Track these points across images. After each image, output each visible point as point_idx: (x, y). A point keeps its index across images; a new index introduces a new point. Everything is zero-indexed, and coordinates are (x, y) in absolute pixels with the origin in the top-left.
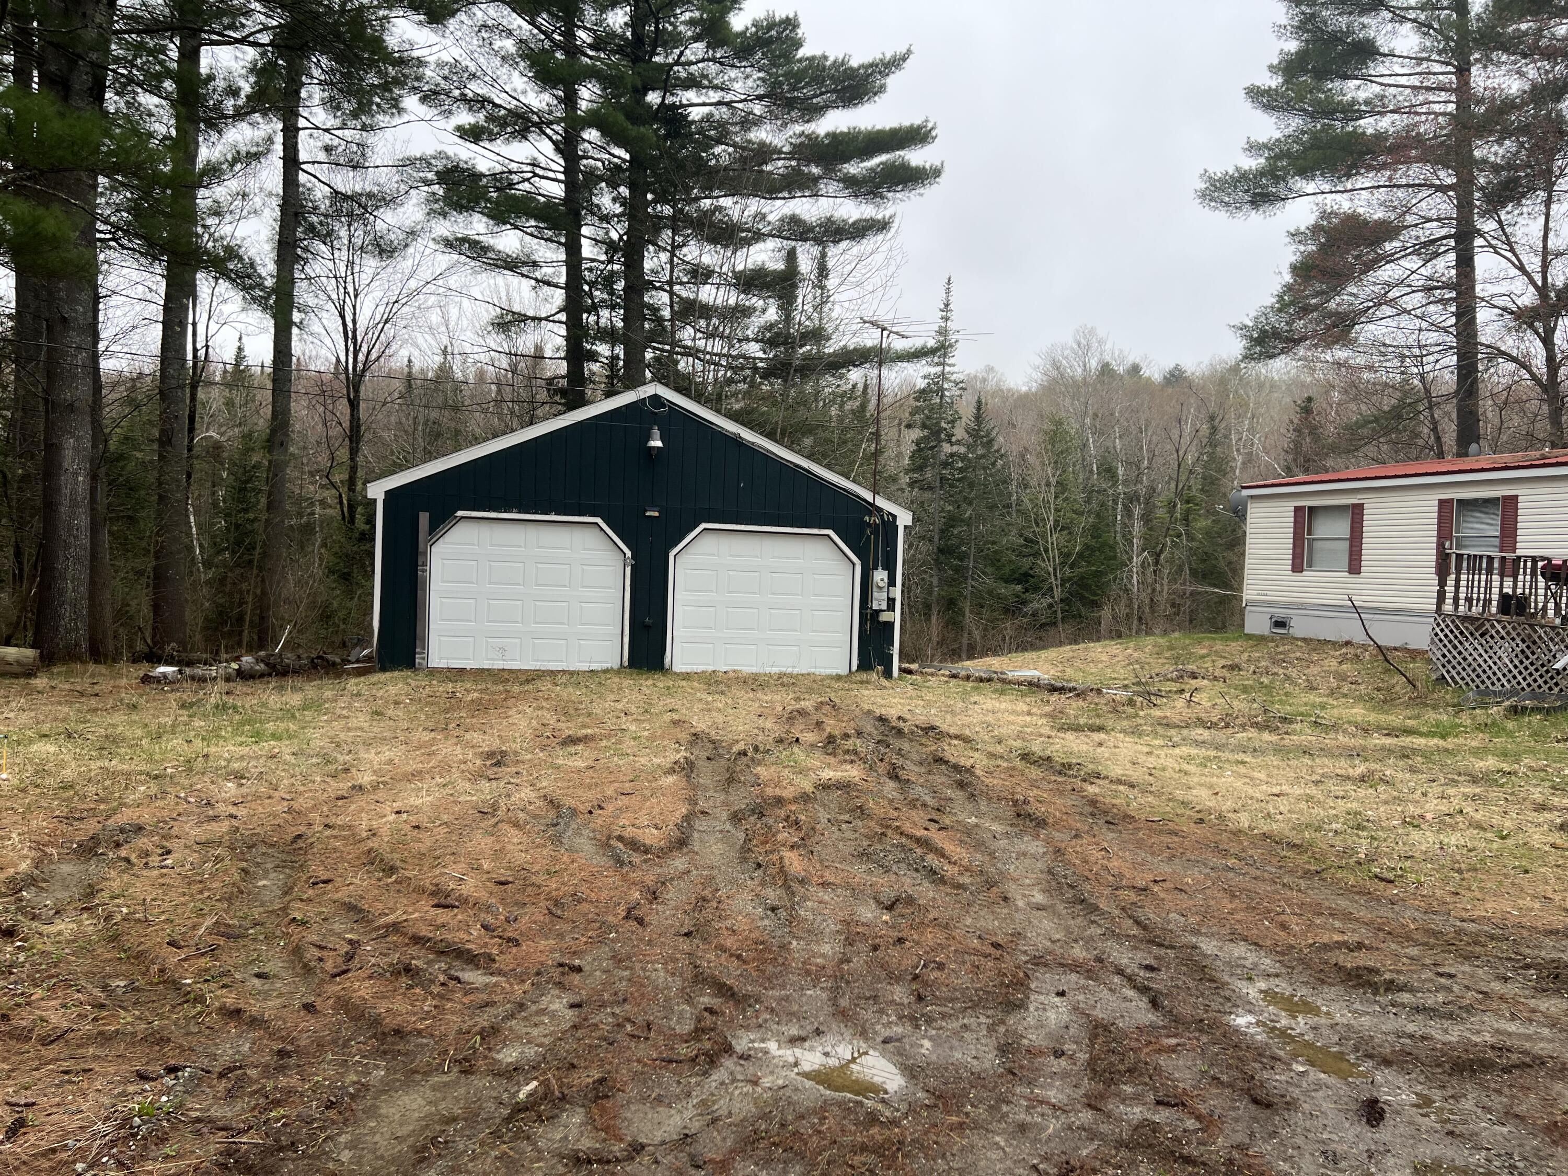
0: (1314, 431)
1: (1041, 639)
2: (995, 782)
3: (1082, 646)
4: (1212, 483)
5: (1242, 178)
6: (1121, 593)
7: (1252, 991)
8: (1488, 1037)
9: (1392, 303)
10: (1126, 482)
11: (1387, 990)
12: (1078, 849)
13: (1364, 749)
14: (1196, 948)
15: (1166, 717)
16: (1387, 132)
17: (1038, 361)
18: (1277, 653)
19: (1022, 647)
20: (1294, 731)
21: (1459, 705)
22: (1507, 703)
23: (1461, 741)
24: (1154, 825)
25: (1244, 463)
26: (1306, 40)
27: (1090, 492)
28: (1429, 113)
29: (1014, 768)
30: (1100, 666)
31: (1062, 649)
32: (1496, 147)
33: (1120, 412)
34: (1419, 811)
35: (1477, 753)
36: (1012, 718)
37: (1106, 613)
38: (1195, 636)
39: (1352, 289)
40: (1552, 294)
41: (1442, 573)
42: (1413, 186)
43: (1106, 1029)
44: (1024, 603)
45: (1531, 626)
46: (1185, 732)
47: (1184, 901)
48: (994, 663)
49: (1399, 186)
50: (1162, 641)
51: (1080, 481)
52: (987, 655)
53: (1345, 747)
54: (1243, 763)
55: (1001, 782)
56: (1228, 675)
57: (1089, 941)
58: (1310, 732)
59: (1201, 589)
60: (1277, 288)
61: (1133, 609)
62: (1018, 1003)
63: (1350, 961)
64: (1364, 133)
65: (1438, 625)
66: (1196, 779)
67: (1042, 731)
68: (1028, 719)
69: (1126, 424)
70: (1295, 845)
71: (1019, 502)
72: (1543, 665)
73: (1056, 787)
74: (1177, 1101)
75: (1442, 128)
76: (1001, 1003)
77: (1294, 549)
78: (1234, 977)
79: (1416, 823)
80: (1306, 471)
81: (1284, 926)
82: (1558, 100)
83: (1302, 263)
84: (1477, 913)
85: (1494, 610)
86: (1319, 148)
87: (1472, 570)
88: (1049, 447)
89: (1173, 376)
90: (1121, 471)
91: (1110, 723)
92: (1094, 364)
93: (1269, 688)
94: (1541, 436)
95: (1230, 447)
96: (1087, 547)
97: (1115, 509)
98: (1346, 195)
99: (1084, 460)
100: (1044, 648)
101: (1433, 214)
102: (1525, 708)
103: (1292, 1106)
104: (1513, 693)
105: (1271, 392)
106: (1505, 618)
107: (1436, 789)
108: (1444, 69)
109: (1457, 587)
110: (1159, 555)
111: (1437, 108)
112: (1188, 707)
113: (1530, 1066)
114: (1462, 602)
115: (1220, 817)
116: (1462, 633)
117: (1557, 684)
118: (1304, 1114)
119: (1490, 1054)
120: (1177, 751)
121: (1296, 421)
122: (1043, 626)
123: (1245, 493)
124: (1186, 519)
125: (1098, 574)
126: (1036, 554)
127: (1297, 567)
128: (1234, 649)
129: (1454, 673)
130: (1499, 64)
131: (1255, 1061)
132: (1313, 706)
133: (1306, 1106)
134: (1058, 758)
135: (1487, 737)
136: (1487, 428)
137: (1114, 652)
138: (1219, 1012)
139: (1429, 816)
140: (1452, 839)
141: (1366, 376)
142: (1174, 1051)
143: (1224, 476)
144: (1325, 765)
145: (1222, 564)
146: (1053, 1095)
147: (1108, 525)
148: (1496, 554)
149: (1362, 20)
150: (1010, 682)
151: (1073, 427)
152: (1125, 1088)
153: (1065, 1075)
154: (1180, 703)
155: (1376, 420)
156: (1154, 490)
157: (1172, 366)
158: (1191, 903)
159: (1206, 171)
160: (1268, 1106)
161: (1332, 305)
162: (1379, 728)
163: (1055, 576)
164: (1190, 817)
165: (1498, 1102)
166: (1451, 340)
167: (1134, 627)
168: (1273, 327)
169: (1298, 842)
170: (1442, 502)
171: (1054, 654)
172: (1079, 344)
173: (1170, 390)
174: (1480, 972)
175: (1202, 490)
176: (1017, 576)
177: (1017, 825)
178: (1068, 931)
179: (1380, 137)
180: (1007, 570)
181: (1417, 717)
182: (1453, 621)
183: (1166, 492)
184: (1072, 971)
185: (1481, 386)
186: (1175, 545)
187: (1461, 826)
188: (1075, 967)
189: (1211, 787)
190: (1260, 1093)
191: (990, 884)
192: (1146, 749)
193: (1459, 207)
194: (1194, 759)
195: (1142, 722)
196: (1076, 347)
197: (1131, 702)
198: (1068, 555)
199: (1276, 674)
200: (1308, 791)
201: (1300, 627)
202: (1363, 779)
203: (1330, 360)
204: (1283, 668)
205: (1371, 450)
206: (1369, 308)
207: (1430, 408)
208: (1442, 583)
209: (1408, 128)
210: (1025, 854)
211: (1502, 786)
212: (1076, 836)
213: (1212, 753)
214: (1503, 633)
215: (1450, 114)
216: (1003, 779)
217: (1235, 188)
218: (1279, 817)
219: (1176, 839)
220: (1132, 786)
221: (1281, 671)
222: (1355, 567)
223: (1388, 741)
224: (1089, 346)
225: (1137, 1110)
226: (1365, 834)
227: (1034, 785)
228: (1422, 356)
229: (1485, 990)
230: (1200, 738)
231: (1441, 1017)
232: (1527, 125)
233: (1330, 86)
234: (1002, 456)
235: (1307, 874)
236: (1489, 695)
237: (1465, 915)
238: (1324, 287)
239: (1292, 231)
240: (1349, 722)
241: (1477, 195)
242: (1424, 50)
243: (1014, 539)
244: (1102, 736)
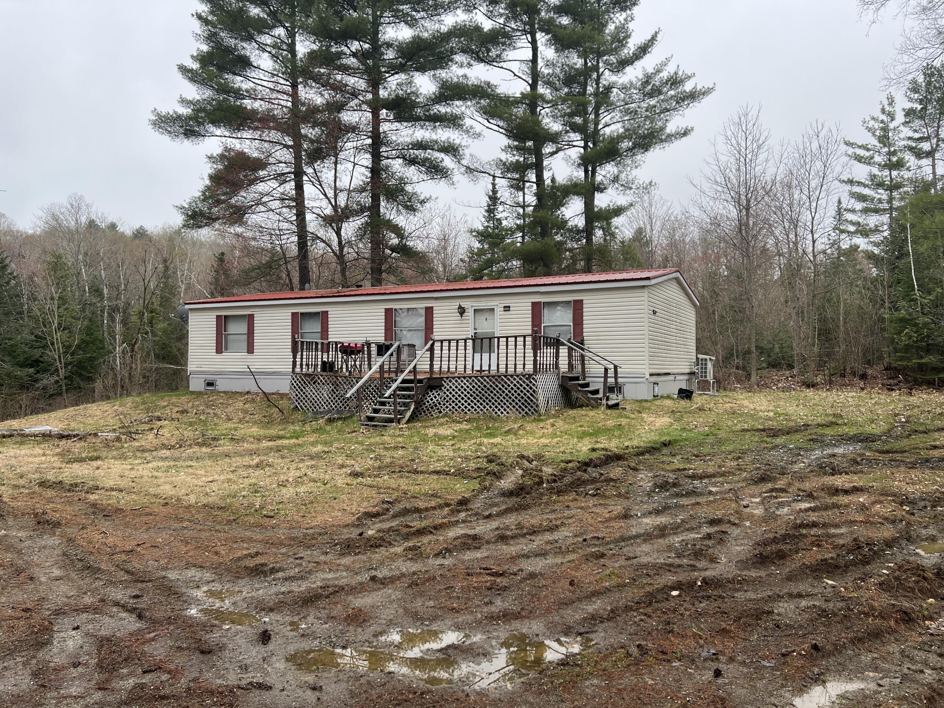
0: (226, 272)
1: (50, 405)
2: (19, 504)
3: (81, 407)
4: (167, 301)
5: (177, 119)
6: (109, 371)
7: (199, 594)
8: (319, 584)
9: (264, 204)
10: (109, 299)
11: (271, 573)
12: (84, 536)
13: (258, 449)
14: (165, 577)
15: (142, 446)
16: (258, 110)
17: (41, 214)
18: (209, 401)
19: (35, 411)
20: (220, 444)
21: (304, 420)
22: (326, 417)
23: (306, 439)
24: (136, 512)
25: (186, 289)
26: (212, 47)
27: (84, 305)
28: (278, 104)
29: (34, 493)
30: (95, 418)
31: (67, 410)
32: (311, 130)
33: (104, 253)
34: (285, 478)
35: (314, 444)
36: (30, 459)
37: (98, 385)
38: (159, 395)
39: (243, 193)
40: (340, 210)
41: (294, 351)
42: (272, 142)
43: (108, 640)
44: (36, 381)
45: (336, 377)
46: (155, 453)
47: (157, 553)
48: (15, 424)
49: (265, 141)
50: (138, 399)
51: (76, 297)
52: (7, 420)
53: (248, 450)
54: (191, 466)
55: (24, 503)
56: (180, 417)
57: (94, 592)
58: (228, 444)
59: (162, 366)
60: (202, 187)
61: (117, 381)
62: (45, 641)
63: (251, 563)
64: (246, 108)
65: (293, 379)
66: (162, 480)
67: (55, 465)
68: (43, 458)
69: (108, 261)
70: (222, 508)
71: (30, 310)
72: (341, 396)
73: (67, 499)
74: (156, 667)
75: (285, 114)
76: (33, 645)
77: (217, 340)
78: (189, 589)
79: (284, 484)
80: (222, 295)
81: (217, 553)
82: (339, 112)
83: (215, 175)
84: (313, 524)
85: (319, 370)
86: (222, 111)
87: (308, 349)
88: (52, 273)
89: (139, 233)
90: (106, 291)
91: (104, 454)
92: (83, 220)
93: (205, 422)
94: (338, 282)
95: (177, 279)
96: (83, 341)
97: (102, 316)
98: (237, 140)
99: (78, 283)
100: (53, 411)
101: (282, 159)
102: (334, 418)
103: (222, 648)
104: (329, 411)
105: (200, 248)
106: (324, 373)
107: (294, 465)
108: (284, 82)
109: (302, 359)
110: (134, 346)
111: (283, 103)
112: (156, 438)
113: (338, 592)
114: (304, 366)
115: (179, 500)
116: (305, 383)
117: (348, 405)
118: (229, 650)
119: (320, 591)
120: (150, 465)
121: (215, 266)
122: (51, 396)
123: (187, 307)
124: (151, 323)
125: (92, 359)
126: (45, 347)
127: (219, 351)
128: (183, 401)
129: (301, 404)
130: (311, 87)
131: (202, 630)
132: (231, 429)
133: (230, 646)
134: (68, 481)
135: (318, 435)
136: (313, 276)
137: (105, 409)
138: (180, 610)
139: (290, 480)
140: (302, 489)
141: (253, 243)
142: (153, 640)
143: (174, 296)
144: (237, 461)
145: (175, 350)
146: (74, 691)
147: (98, 326)
148: (319, 341)
149: (242, 44)
150: (27, 436)
151: (70, 261)
152: (122, 671)
153: (82, 675)
154: (151, 436)
155: (259, 268)
156: (129, 305)
157: (138, 226)
158: (161, 552)
159: (155, 110)
160: (210, 652)
161: (233, 201)
162: (265, 437)
163: (60, 361)
164: (159, 503)
165: (323, 614)
166: (294, 228)
167: (119, 392)
168: (200, 210)
169: (223, 505)
170: (293, 314)
171: (61, 414)
172: (72, 205)
173: (137, 242)
174: (315, 552)
175: (160, 305)
176: (29, 362)
177: (37, 530)
178: (79, 588)
179: (254, 112)
180: (22, 358)
181: (284, 429)
182: (300, 377)
183: (136, 306)
184: (83, 612)
185: (310, 254)
186: (144, 339)
187: (306, 482)
188: (85, 609)
189: (172, 483)
190: (205, 647)
191: (19, 572)
192: (129, 467)
193: (295, 158)
194: (161, 468)
195: (126, 450)
196: (69, 207)
197: (118, 439)
198: (69, 347)
199: (209, 413)
200: (228, 477)
201: (222, 385)
202: (257, 466)
203: (233, 232)
204: (213, 409)
205: (256, 284)
206: (253, 206)
207: (286, 263)
208: (295, 357)
209: (270, 110)
210: (45, 547)
211: (324, 459)
212: (82, 528)
213: (172, 463)
214: (324, 381)
215: (289, 107)
216: (26, 501)
217: (174, 123)
218: (213, 494)
219: (151, 517)
220: (121, 491)
221: (211, 411)
222: (250, 350)
223: (271, 444)
224: (79, 209)
225: (131, 681)
226: (259, 494)
227: (50, 501)
228: (281, 235)
229: (317, 560)
230: (164, 456)
231: (297, 580)
232: (325, 122)
233: (227, 77)
234: (14, 277)
235: (229, 522)
236: (318, 414)
237: (308, 526)
238: (228, 190)
239: (209, 155)
240: (250, 436)
241: (303, 153)
242: (275, 70)
243: (26, 335)
244: (99, 462)
